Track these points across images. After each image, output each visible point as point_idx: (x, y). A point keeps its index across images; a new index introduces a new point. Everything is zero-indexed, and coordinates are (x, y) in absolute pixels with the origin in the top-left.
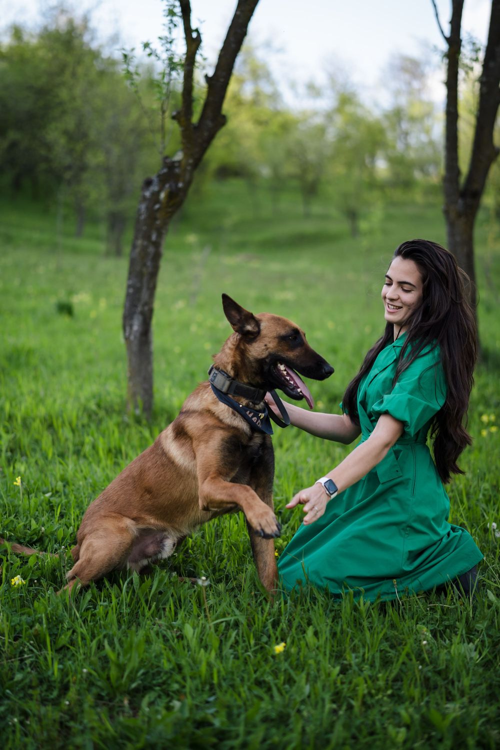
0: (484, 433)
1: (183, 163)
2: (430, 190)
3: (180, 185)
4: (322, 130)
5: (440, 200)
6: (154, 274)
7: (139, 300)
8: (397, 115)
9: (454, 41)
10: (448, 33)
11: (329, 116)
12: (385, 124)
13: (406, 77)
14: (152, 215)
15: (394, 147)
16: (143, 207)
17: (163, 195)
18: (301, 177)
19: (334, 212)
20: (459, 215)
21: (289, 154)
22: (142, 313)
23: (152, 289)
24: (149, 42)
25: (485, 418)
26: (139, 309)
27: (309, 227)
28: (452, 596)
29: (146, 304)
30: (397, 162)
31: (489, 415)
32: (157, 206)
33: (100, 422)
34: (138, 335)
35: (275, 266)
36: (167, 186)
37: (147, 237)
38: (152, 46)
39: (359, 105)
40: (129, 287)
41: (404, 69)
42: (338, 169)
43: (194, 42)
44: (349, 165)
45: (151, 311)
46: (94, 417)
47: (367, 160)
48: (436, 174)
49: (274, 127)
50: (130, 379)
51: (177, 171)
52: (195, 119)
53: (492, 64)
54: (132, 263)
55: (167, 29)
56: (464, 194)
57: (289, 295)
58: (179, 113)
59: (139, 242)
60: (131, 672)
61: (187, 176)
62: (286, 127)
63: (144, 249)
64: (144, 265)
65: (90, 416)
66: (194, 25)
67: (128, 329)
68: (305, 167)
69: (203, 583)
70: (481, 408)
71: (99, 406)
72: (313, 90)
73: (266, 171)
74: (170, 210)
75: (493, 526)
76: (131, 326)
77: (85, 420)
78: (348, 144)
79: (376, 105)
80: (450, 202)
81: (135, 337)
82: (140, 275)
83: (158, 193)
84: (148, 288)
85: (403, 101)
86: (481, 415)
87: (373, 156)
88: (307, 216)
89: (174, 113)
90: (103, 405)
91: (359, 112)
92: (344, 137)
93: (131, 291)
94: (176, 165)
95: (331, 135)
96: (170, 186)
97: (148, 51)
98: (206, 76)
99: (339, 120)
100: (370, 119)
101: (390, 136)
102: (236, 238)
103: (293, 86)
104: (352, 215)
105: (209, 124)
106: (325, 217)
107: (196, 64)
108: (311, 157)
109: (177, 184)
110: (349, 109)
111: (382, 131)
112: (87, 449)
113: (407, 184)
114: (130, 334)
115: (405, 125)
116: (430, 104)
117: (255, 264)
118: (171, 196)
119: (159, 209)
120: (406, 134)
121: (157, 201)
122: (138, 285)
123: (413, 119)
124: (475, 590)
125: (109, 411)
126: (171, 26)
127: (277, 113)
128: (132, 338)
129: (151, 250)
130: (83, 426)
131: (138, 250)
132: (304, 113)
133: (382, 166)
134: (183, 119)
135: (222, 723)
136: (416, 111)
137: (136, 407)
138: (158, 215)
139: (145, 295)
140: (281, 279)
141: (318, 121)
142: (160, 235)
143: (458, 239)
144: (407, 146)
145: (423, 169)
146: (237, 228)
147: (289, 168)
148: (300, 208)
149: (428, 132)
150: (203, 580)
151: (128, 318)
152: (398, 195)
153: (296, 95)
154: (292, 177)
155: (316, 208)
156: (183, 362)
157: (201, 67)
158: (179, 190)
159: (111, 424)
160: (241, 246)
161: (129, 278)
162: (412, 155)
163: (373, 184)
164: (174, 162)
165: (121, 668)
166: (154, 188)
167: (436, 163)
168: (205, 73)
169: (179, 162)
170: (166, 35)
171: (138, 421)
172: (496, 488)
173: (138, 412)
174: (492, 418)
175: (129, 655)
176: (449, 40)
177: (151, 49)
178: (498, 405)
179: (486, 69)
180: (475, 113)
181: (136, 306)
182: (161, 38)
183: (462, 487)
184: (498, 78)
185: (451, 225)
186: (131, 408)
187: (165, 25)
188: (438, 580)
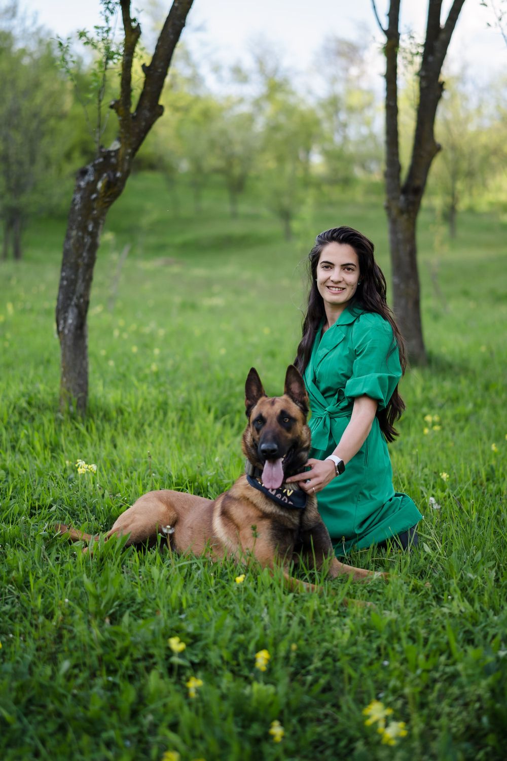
0: (426, 431)
1: (121, 152)
2: (371, 189)
3: (119, 175)
4: (250, 119)
5: (382, 199)
6: (90, 266)
7: (74, 292)
8: (334, 104)
9: (392, 34)
10: (386, 26)
11: (257, 104)
12: (321, 114)
13: (342, 62)
14: (88, 205)
15: (331, 141)
16: (78, 197)
17: (100, 185)
18: (224, 172)
19: (265, 212)
20: (401, 212)
21: (212, 144)
22: (77, 306)
23: (88, 281)
24: (85, 31)
25: (429, 418)
26: (75, 300)
27: (237, 228)
28: (392, 549)
29: (81, 296)
30: (334, 156)
31: (433, 416)
32: (94, 196)
33: (33, 419)
34: (72, 328)
35: (199, 272)
36: (105, 175)
37: (84, 228)
38: (88, 35)
39: (293, 93)
40: (62, 279)
41: (339, 53)
42: (267, 163)
43: (133, 32)
44: (280, 159)
45: (87, 303)
46: (25, 415)
47: (302, 155)
48: (377, 173)
49: (195, 113)
50: (64, 374)
51: (113, 160)
52: (133, 109)
53: (430, 59)
54: (66, 254)
55: (103, 17)
56: (405, 190)
57: (218, 301)
58: (117, 102)
59: (74, 233)
60: (107, 603)
61: (126, 166)
62: (207, 115)
63: (80, 240)
64: (80, 256)
65: (20, 414)
66: (133, 14)
67: (62, 322)
68: (230, 159)
69: (168, 531)
70: (425, 409)
71: (29, 403)
72: (239, 74)
73: (185, 166)
74: (107, 200)
75: (431, 501)
76: (65, 320)
77: (16, 418)
78: (279, 136)
79: (310, 92)
80: (392, 199)
81: (69, 331)
82: (75, 267)
83: (95, 183)
84: (84, 280)
85: (340, 88)
86: (424, 416)
87: (308, 151)
88: (234, 215)
89: (113, 103)
90: (33, 402)
91: (292, 100)
92: (274, 128)
93: (65, 283)
94: (113, 154)
95: (260, 125)
96: (108, 176)
97: (84, 39)
98: (144, 66)
99: (269, 109)
100: (303, 108)
101: (326, 126)
102: (152, 240)
103: (216, 69)
104: (286, 215)
105: (147, 114)
106: (255, 218)
107: (135, 54)
108: (238, 149)
109: (115, 175)
110: (279, 97)
111: (317, 122)
112: (23, 443)
113: (347, 182)
114: (64, 328)
115: (343, 116)
116: (370, 92)
117: (176, 269)
118: (109, 185)
119: (95, 199)
120: (345, 126)
121: (94, 190)
122: (73, 277)
123: (351, 110)
125: (43, 408)
126: (108, 13)
127: (197, 99)
128: (66, 331)
129: (88, 240)
130: (15, 423)
131: (72, 241)
132: (228, 98)
133: (317, 162)
134: (121, 108)
136: (355, 100)
137: (70, 404)
138: (95, 205)
139: (80, 287)
140: (207, 284)
141: (245, 109)
142: (96, 225)
143: (400, 236)
144: (345, 138)
145: (363, 166)
146: (157, 227)
147: (213, 161)
148: (227, 208)
149: (368, 123)
150: (168, 529)
151: (61, 311)
152: (336, 193)
153: (220, 79)
154: (217, 171)
155: (244, 208)
156: (111, 363)
157: (139, 57)
158: (117, 179)
159: (46, 418)
160: (159, 249)
161: (63, 270)
162: (351, 149)
163: (308, 182)
164: (109, 152)
165: (97, 598)
166: (90, 177)
167: (377, 159)
168: (142, 62)
169: (117, 152)
170: (102, 23)
171: (73, 417)
172: (437, 474)
173: (72, 409)
174: (436, 418)
175: (105, 587)
176: (386, 33)
177: (88, 39)
178: (441, 407)
179: (425, 63)
180: (416, 107)
181: (71, 299)
182: (97, 27)
183: (404, 475)
184: (438, 72)
185: (393, 222)
186: (65, 405)
187: (101, 13)
188: (381, 538)
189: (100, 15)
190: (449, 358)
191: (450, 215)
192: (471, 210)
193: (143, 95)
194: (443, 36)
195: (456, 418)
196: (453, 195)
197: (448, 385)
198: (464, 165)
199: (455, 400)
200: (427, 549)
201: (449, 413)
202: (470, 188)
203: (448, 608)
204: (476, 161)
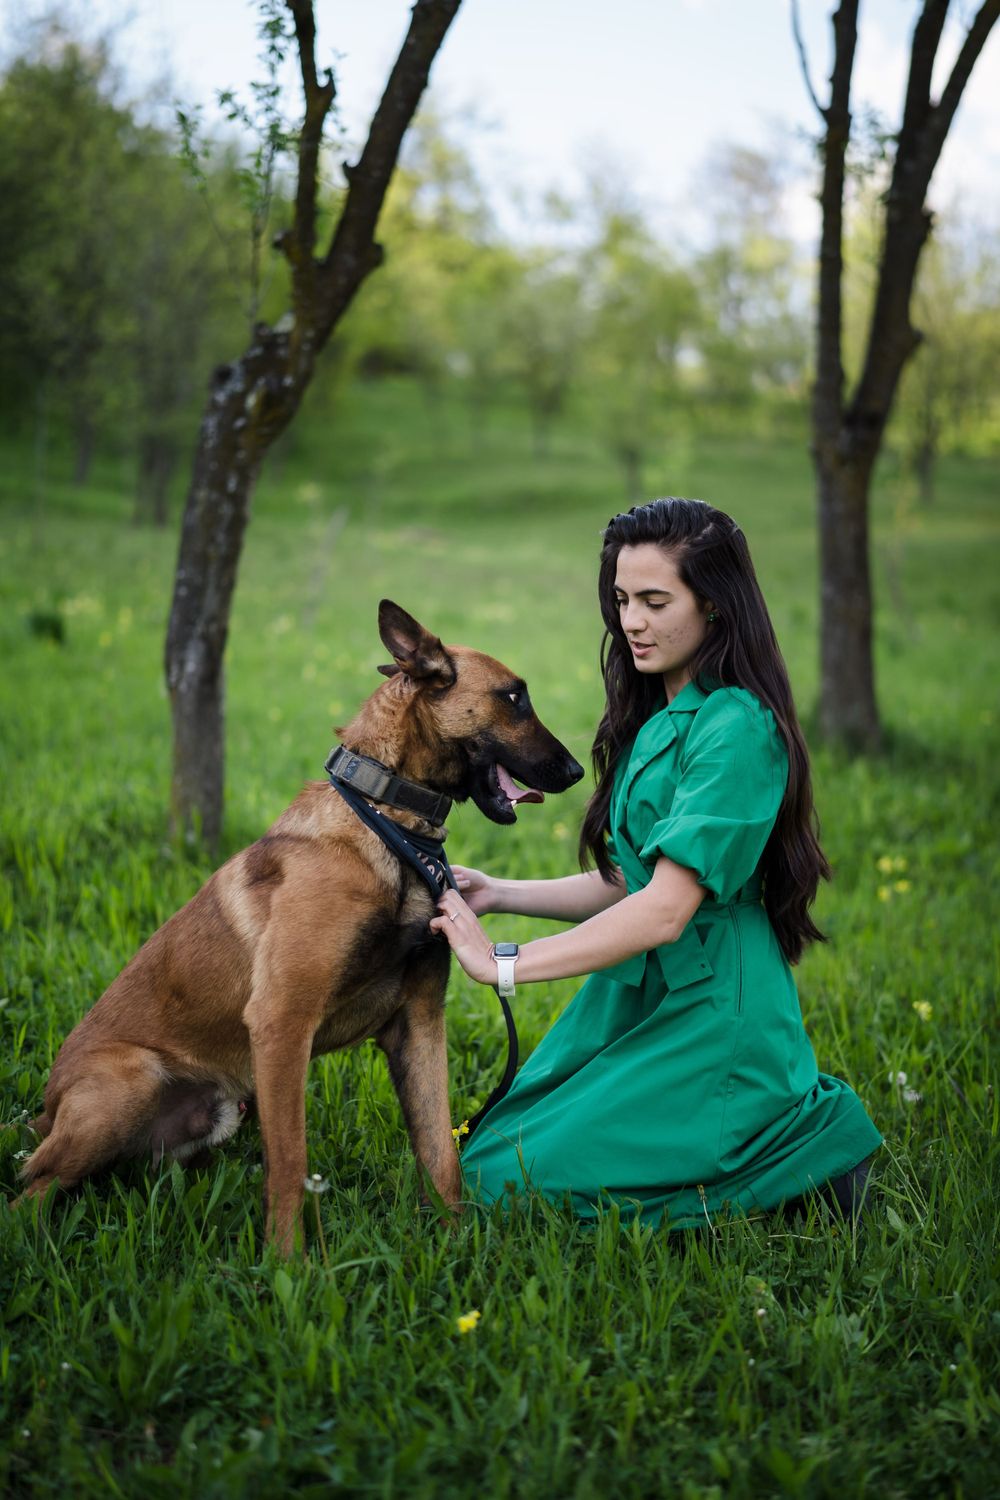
0: (885, 894)
1: (295, 337)
2: (784, 413)
3: (288, 381)
4: (573, 287)
5: (803, 433)
6: (230, 560)
7: (198, 610)
8: (722, 263)
9: (838, 117)
10: (825, 100)
11: (588, 260)
12: (699, 280)
13: (741, 188)
14: (229, 440)
15: (714, 326)
16: (212, 423)
17: (251, 401)
18: (530, 377)
19: (594, 449)
20: (842, 460)
21: (509, 332)
22: (205, 638)
23: (226, 589)
24: (231, 91)
25: (886, 865)
26: (199, 629)
27: (545, 478)
28: (817, 1218)
29: (213, 619)
30: (721, 354)
31: (893, 858)
32: (240, 423)
33: (113, 856)
34: (195, 680)
35: (475, 553)
36: (261, 382)
37: (218, 484)
38: (238, 100)
39: (648, 241)
40: (179, 584)
41: (736, 173)
42: (601, 365)
43: (320, 96)
44: (626, 358)
45: (223, 635)
46: (100, 847)
47: (661, 350)
48: (798, 381)
49: (479, 273)
50: (178, 771)
51: (282, 352)
52: (321, 251)
53: (910, 166)
54: (187, 535)
55: (265, 66)
56: (851, 420)
57: (502, 613)
58: (287, 236)
59: (202, 494)
61: (303, 364)
62: (502, 277)
63: (212, 507)
64: (212, 540)
65: (92, 845)
67: (175, 668)
68: (539, 359)
69: (315, 1187)
70: (878, 844)
71: (111, 823)
72: (557, 207)
73: (459, 365)
74: (266, 430)
75: (900, 1079)
76: (182, 664)
77: (83, 853)
78: (624, 317)
79: (681, 241)
80: (823, 435)
81: (189, 686)
82: (202, 561)
83: (243, 396)
84: (218, 588)
85: (734, 235)
86: (877, 857)
87: (672, 341)
88: (542, 456)
89: (279, 237)
90: (119, 821)
91: (647, 254)
92: (616, 303)
93: (183, 592)
94: (281, 340)
95: (591, 299)
96: (268, 383)
97: (228, 108)
98: (345, 165)
99: (608, 269)
100: (669, 269)
101: (707, 303)
102: (398, 496)
103: (517, 196)
104: (631, 457)
105: (350, 260)
106: (574, 459)
107: (325, 141)
108: (552, 339)
109: (280, 380)
110: (627, 247)
111: (690, 294)
112: (85, 910)
113: (738, 399)
114: (179, 680)
115: (736, 284)
116: (786, 244)
118: (269, 402)
119: (243, 429)
120: (738, 301)
121: (241, 412)
122: (198, 580)
123: (753, 273)
124: (863, 1207)
125: (133, 835)
126: (273, 57)
127: (485, 250)
128: (183, 687)
129: (226, 510)
130: (78, 864)
131: (198, 511)
132: (537, 251)
133: (690, 362)
134: (296, 248)
135: (348, 1476)
136: (760, 255)
137: (188, 827)
138: (243, 440)
139: (211, 601)
140: (487, 578)
141: (566, 268)
142: (244, 481)
143: (839, 507)
144: (740, 324)
145: (770, 372)
146: (401, 474)
147: (508, 360)
148: (527, 442)
149: (780, 297)
150: (316, 1181)
151: (175, 648)
152: (720, 419)
153: (524, 214)
154: (512, 377)
155: (561, 441)
156: (287, 739)
157: (334, 147)
158: (285, 391)
159: (136, 860)
160: (408, 512)
161: (181, 565)
162: (750, 342)
163: (674, 399)
164: (276, 336)
165: (142, 1361)
166: (236, 385)
167: (798, 361)
168: (342, 157)
169: (287, 335)
170: (264, 78)
171: (191, 856)
172: (905, 1003)
173: (192, 838)
174: (900, 864)
175: (158, 1335)
176: (827, 114)
177: (235, 106)
178: (910, 839)
179: (899, 173)
180: (877, 260)
181: (192, 624)
182: (255, 86)
183: (839, 999)
184: (922, 193)
185: (826, 479)
186: (177, 829)
187: (260, 56)
188: (790, 1189)
189: (258, 61)
190: (923, 737)
191: (924, 460)
192: (960, 454)
193: (343, 225)
194: (936, 121)
195: (937, 863)
196: (929, 426)
197: (923, 795)
198: (951, 373)
199: (935, 825)
200: (896, 1220)
201: (924, 852)
202: (956, 414)
203: (950, 1411)
204: (973, 366)
